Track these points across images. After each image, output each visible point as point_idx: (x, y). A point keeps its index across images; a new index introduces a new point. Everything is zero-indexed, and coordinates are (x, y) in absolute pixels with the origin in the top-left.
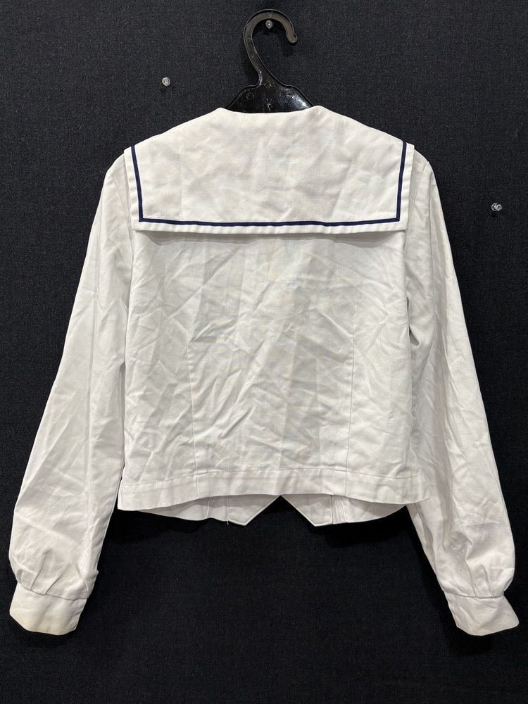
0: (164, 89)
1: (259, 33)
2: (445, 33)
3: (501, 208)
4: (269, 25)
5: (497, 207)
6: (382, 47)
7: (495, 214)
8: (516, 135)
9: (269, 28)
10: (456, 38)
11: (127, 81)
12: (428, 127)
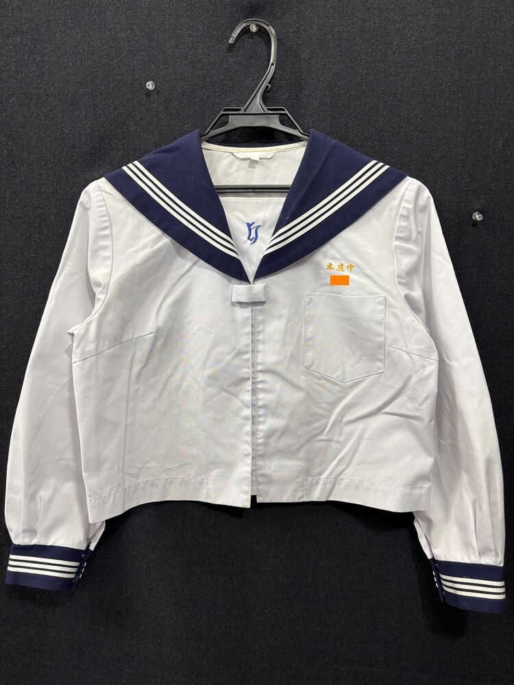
0: (149, 93)
1: (244, 37)
2: (432, 40)
3: (481, 218)
4: (254, 29)
5: (478, 217)
6: (367, 53)
7: (476, 223)
8: (501, 146)
9: (254, 31)
10: (443, 45)
11: (112, 85)
12: (412, 135)
